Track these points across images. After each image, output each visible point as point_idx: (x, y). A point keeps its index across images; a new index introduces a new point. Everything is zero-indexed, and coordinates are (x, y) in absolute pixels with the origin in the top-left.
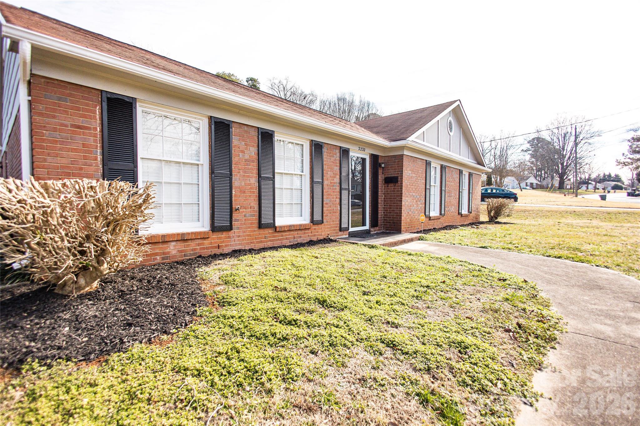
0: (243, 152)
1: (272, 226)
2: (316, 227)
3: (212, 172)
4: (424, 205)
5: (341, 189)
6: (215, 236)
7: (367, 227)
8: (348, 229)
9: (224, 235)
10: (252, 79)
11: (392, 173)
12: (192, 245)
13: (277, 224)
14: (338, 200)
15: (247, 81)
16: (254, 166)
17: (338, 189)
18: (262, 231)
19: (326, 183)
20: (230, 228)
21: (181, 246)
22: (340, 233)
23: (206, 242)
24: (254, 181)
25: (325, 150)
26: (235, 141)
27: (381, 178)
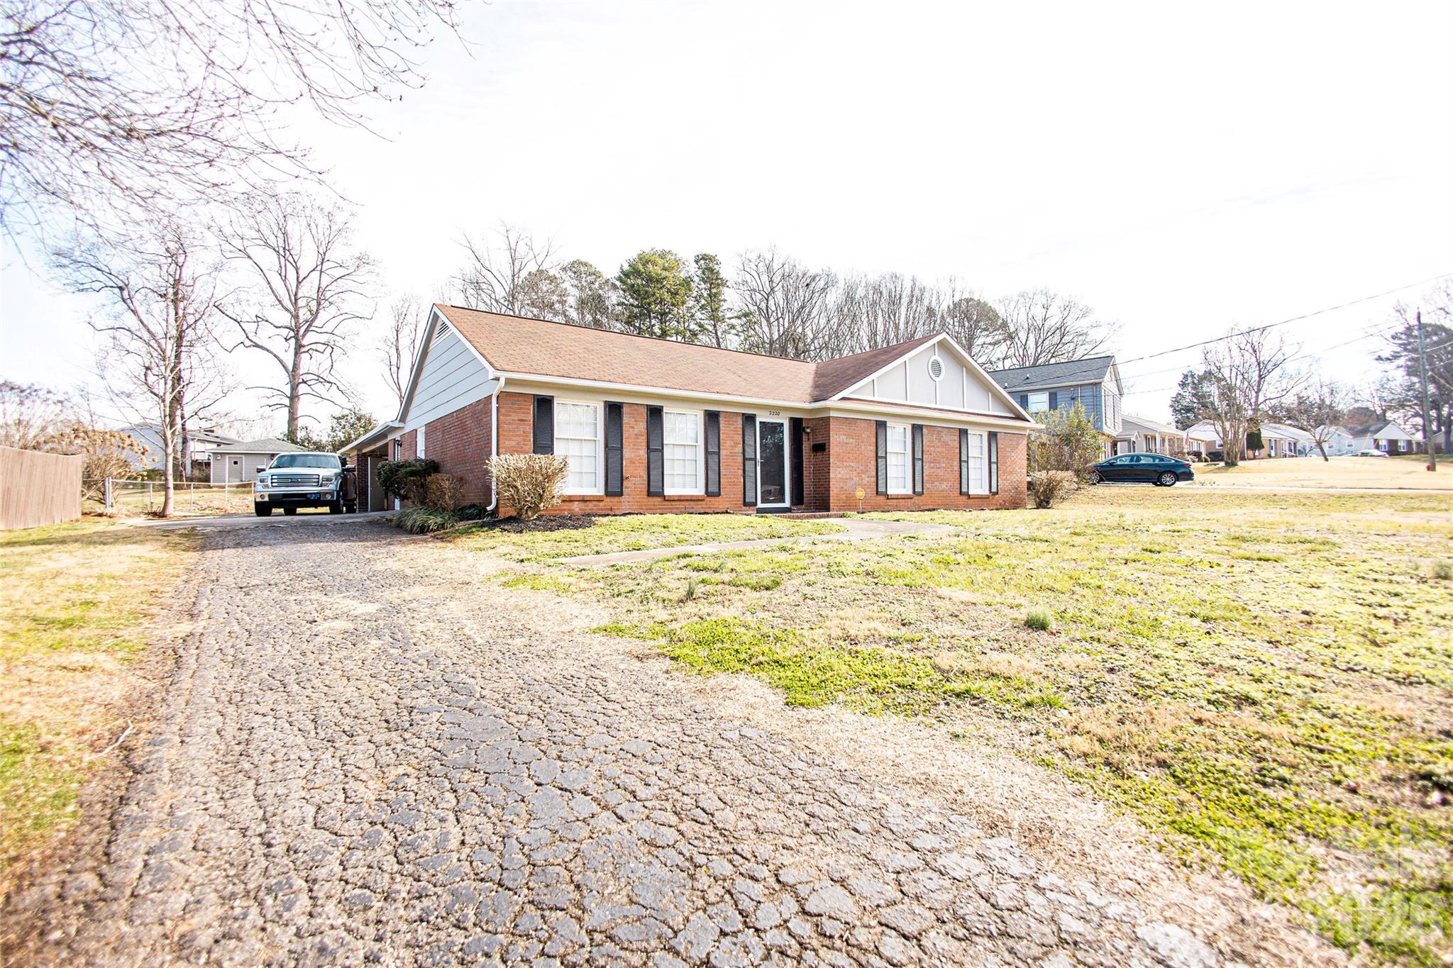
0: (633, 428)
1: (660, 494)
2: (712, 499)
3: (606, 446)
4: (874, 479)
5: (745, 459)
6: (608, 499)
7: (787, 504)
8: (755, 504)
9: (616, 499)
10: (705, 257)
11: (820, 440)
12: (591, 505)
13: (666, 493)
14: (741, 472)
15: (697, 262)
16: (643, 440)
17: (740, 459)
18: (651, 499)
19: (723, 453)
20: (621, 494)
21: (582, 505)
22: (744, 508)
23: (601, 504)
24: (643, 453)
25: (722, 419)
26: (626, 419)
27: (806, 446)
